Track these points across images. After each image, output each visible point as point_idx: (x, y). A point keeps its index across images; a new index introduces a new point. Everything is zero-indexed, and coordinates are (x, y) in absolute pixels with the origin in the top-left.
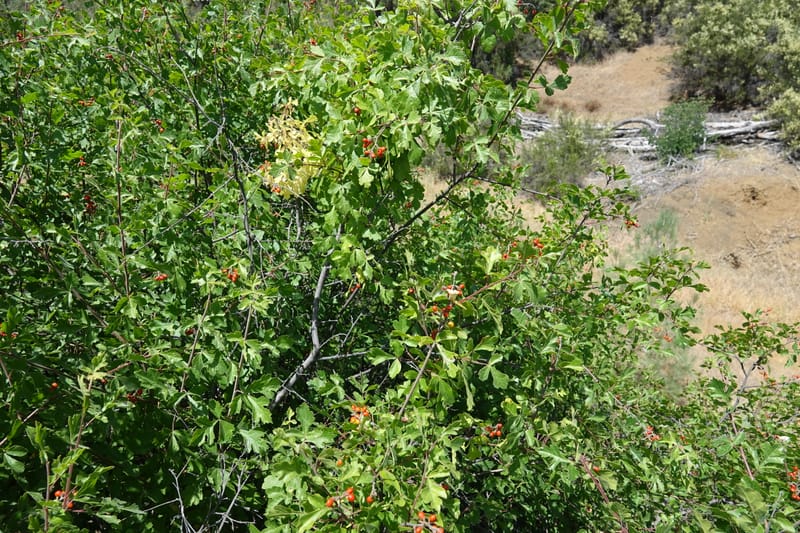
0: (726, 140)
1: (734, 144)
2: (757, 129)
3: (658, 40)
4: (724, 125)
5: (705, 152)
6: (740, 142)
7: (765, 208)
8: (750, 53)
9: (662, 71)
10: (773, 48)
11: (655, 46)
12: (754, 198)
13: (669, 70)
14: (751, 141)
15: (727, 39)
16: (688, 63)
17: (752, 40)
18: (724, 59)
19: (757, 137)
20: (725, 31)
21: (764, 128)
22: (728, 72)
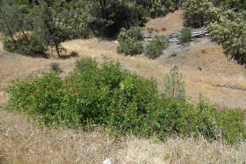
0: (197, 37)
1: (200, 37)
2: (204, 33)
3: (180, 8)
4: (197, 32)
5: (192, 41)
6: (201, 37)
7: (207, 54)
8: (202, 13)
9: (181, 18)
10: (206, 11)
11: (179, 10)
12: (204, 52)
13: (183, 17)
14: (203, 36)
15: (196, 9)
16: (187, 16)
17: (201, 9)
18: (196, 14)
19: (205, 35)
20: (195, 7)
21: (206, 33)
22: (197, 18)
